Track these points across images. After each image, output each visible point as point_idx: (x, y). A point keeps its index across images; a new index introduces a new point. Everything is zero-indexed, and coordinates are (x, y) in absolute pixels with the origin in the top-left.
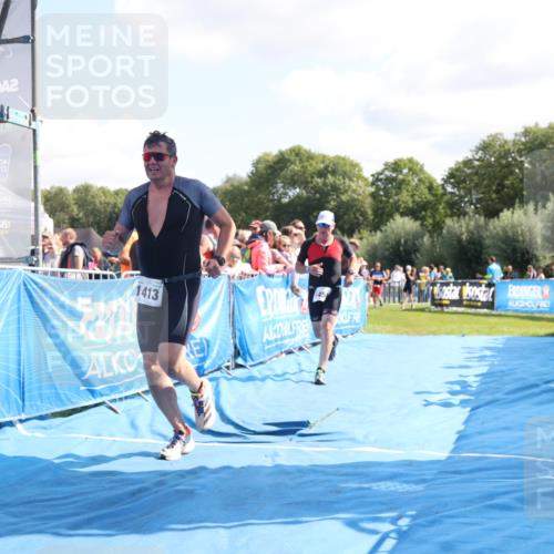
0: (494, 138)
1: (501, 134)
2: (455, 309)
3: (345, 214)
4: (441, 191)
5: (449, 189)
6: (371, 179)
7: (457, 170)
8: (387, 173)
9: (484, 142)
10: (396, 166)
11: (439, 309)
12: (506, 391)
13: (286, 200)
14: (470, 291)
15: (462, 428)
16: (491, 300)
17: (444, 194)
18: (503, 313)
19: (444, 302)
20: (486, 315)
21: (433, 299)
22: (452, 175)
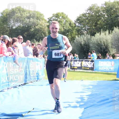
0: (94, 6)
1: (96, 4)
2: (79, 70)
3: (37, 33)
4: (74, 25)
5: (77, 24)
6: (47, 20)
7: (80, 17)
8: (54, 18)
9: (90, 7)
10: (57, 16)
11: (73, 70)
12: (98, 101)
13: (14, 28)
14: (85, 63)
15: (81, 115)
16: (92, 67)
17: (75, 26)
18: (97, 72)
19: (75, 68)
20: (91, 73)
21: (71, 66)
22: (78, 20)
